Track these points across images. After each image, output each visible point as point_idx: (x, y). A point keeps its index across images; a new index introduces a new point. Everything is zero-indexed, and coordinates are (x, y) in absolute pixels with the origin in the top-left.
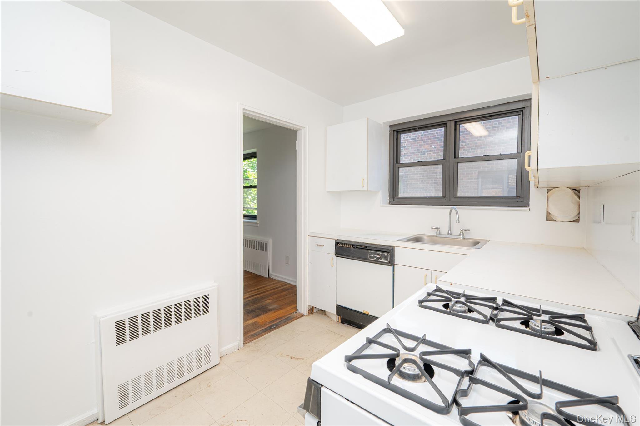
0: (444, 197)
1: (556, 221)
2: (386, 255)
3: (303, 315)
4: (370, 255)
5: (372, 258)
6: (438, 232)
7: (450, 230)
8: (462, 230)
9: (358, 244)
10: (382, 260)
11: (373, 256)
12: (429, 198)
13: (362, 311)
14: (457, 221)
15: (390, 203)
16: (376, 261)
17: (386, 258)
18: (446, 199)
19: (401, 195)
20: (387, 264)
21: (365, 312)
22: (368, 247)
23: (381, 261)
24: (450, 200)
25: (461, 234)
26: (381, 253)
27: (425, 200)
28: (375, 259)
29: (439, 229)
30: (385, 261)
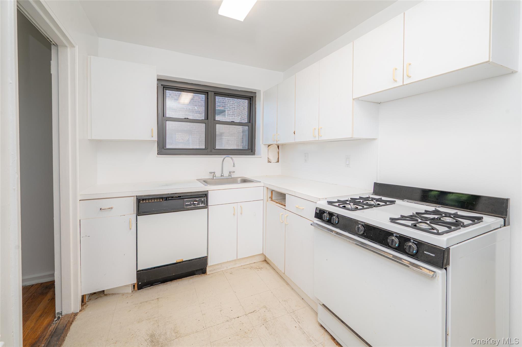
0: (206, 149)
1: (271, 162)
2: (203, 199)
3: (76, 314)
4: (186, 203)
5: (189, 206)
6: (214, 175)
7: (222, 173)
8: (230, 172)
9: (169, 196)
10: (200, 205)
11: (189, 203)
12: (194, 149)
13: (175, 262)
14: (233, 166)
15: (159, 154)
16: (194, 207)
17: (202, 202)
18: (209, 150)
19: (168, 146)
20: (205, 207)
21: (178, 261)
22: (182, 196)
23: (198, 206)
24: (211, 151)
25: (230, 175)
26: (197, 199)
27: (194, 150)
28: (193, 206)
29: (215, 173)
30: (203, 205)
